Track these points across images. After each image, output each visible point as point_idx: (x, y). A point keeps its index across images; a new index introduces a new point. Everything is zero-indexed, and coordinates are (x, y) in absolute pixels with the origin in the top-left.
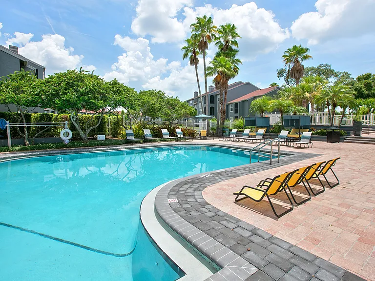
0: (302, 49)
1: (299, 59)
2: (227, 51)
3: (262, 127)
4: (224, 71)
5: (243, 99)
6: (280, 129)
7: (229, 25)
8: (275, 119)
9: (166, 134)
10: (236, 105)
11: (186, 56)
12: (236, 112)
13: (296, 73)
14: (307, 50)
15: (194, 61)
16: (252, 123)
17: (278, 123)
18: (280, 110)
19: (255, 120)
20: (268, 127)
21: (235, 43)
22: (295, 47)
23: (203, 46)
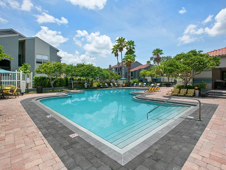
0: (160, 50)
1: (159, 54)
2: (131, 52)
3: (145, 83)
4: (130, 61)
5: (135, 70)
6: (151, 83)
7: (131, 41)
8: (149, 79)
9: (112, 85)
10: (132, 72)
11: (113, 52)
12: (132, 76)
13: (158, 60)
14: (162, 51)
15: (117, 55)
16: (141, 81)
17: (150, 81)
18: (151, 76)
19: (142, 80)
20: (147, 82)
21: (134, 48)
22: (157, 49)
23: (121, 49)
